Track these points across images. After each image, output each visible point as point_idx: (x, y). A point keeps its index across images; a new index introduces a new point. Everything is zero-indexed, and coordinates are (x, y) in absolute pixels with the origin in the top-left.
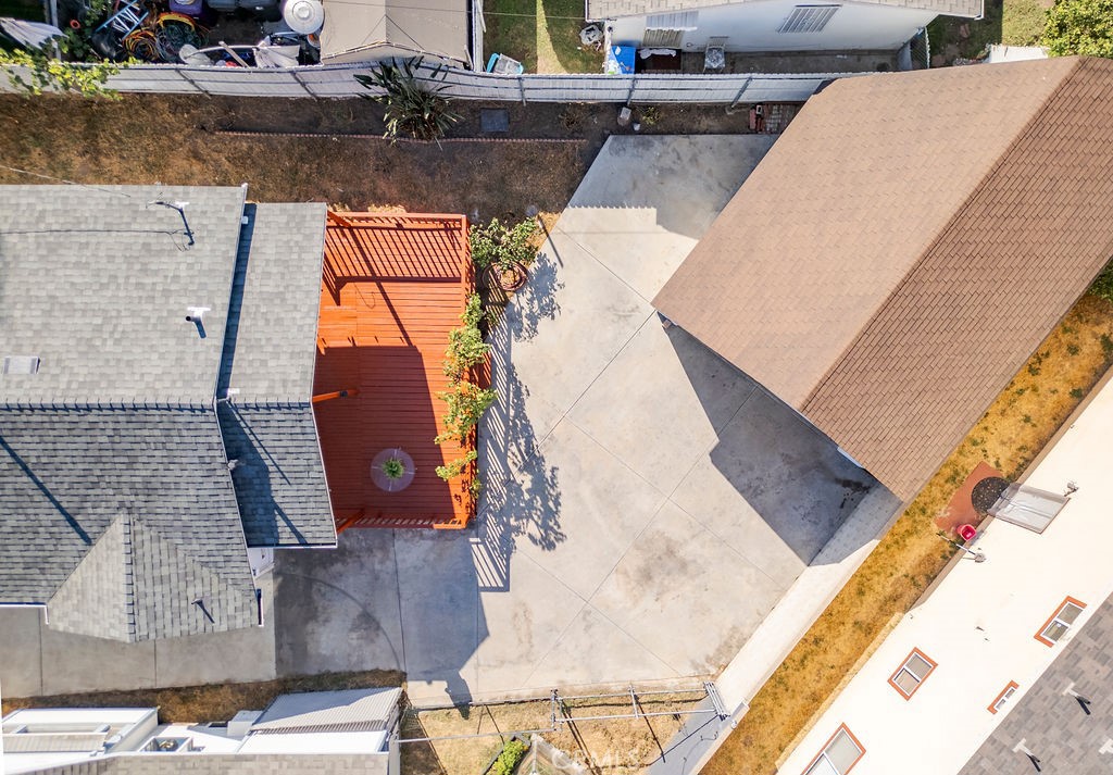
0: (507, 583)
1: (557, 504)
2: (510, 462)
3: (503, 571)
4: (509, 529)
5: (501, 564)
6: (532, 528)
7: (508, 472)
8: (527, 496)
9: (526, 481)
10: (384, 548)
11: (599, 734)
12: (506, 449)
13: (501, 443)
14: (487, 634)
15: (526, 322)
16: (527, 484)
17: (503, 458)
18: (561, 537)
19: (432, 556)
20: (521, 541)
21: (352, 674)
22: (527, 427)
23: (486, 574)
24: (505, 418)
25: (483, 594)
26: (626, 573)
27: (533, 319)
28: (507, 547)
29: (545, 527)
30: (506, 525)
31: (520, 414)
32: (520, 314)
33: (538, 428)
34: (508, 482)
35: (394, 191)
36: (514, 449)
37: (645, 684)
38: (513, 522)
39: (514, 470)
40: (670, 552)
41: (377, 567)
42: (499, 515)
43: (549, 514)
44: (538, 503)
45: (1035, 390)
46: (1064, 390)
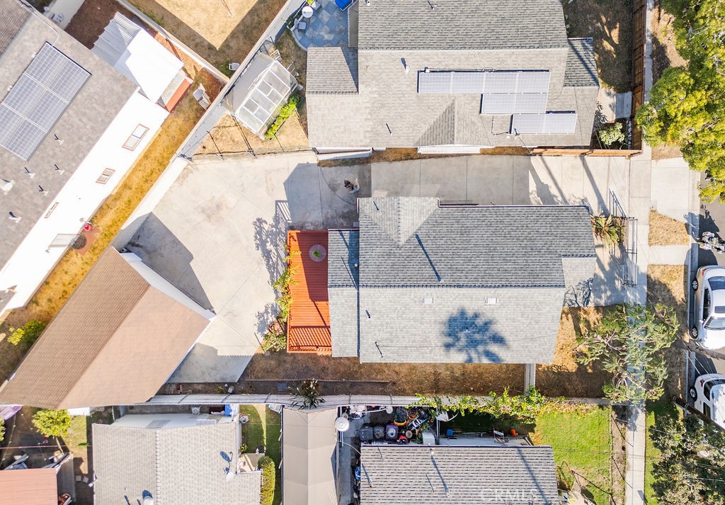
0: (277, 204)
1: (256, 237)
2: (276, 254)
3: (278, 209)
4: (276, 226)
5: (279, 212)
6: (266, 227)
7: (277, 250)
8: (268, 240)
9: (269, 246)
10: (327, 218)
11: (236, 140)
12: (277, 259)
13: (279, 262)
14: (284, 184)
15: (270, 311)
16: (268, 244)
17: (279, 256)
18: (255, 223)
19: (308, 214)
20: (271, 221)
21: (340, 165)
22: (269, 267)
23: (285, 208)
24: (278, 272)
25: (286, 200)
26: (227, 208)
27: (267, 312)
28: (277, 219)
29: (261, 228)
30: (277, 228)
31: (272, 274)
32: (272, 314)
33: (264, 268)
34: (276, 245)
35: (321, 360)
36: (274, 259)
37: (218, 161)
38: (274, 229)
39: (274, 251)
40: (209, 217)
41: (329, 210)
42: (280, 232)
43: (259, 233)
44: (264, 237)
45: (64, 285)
46: (52, 284)
